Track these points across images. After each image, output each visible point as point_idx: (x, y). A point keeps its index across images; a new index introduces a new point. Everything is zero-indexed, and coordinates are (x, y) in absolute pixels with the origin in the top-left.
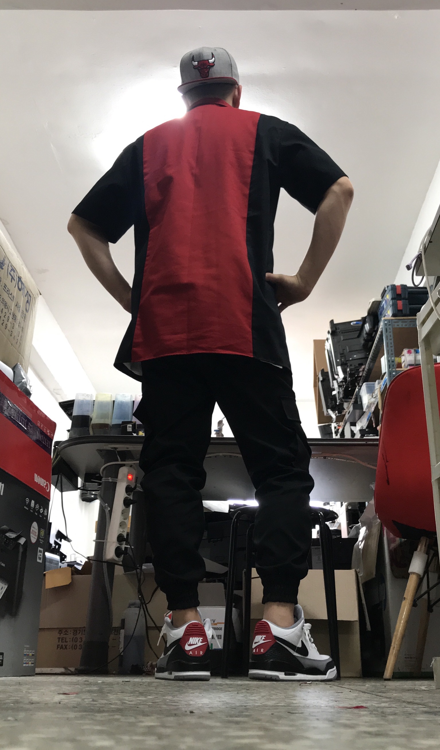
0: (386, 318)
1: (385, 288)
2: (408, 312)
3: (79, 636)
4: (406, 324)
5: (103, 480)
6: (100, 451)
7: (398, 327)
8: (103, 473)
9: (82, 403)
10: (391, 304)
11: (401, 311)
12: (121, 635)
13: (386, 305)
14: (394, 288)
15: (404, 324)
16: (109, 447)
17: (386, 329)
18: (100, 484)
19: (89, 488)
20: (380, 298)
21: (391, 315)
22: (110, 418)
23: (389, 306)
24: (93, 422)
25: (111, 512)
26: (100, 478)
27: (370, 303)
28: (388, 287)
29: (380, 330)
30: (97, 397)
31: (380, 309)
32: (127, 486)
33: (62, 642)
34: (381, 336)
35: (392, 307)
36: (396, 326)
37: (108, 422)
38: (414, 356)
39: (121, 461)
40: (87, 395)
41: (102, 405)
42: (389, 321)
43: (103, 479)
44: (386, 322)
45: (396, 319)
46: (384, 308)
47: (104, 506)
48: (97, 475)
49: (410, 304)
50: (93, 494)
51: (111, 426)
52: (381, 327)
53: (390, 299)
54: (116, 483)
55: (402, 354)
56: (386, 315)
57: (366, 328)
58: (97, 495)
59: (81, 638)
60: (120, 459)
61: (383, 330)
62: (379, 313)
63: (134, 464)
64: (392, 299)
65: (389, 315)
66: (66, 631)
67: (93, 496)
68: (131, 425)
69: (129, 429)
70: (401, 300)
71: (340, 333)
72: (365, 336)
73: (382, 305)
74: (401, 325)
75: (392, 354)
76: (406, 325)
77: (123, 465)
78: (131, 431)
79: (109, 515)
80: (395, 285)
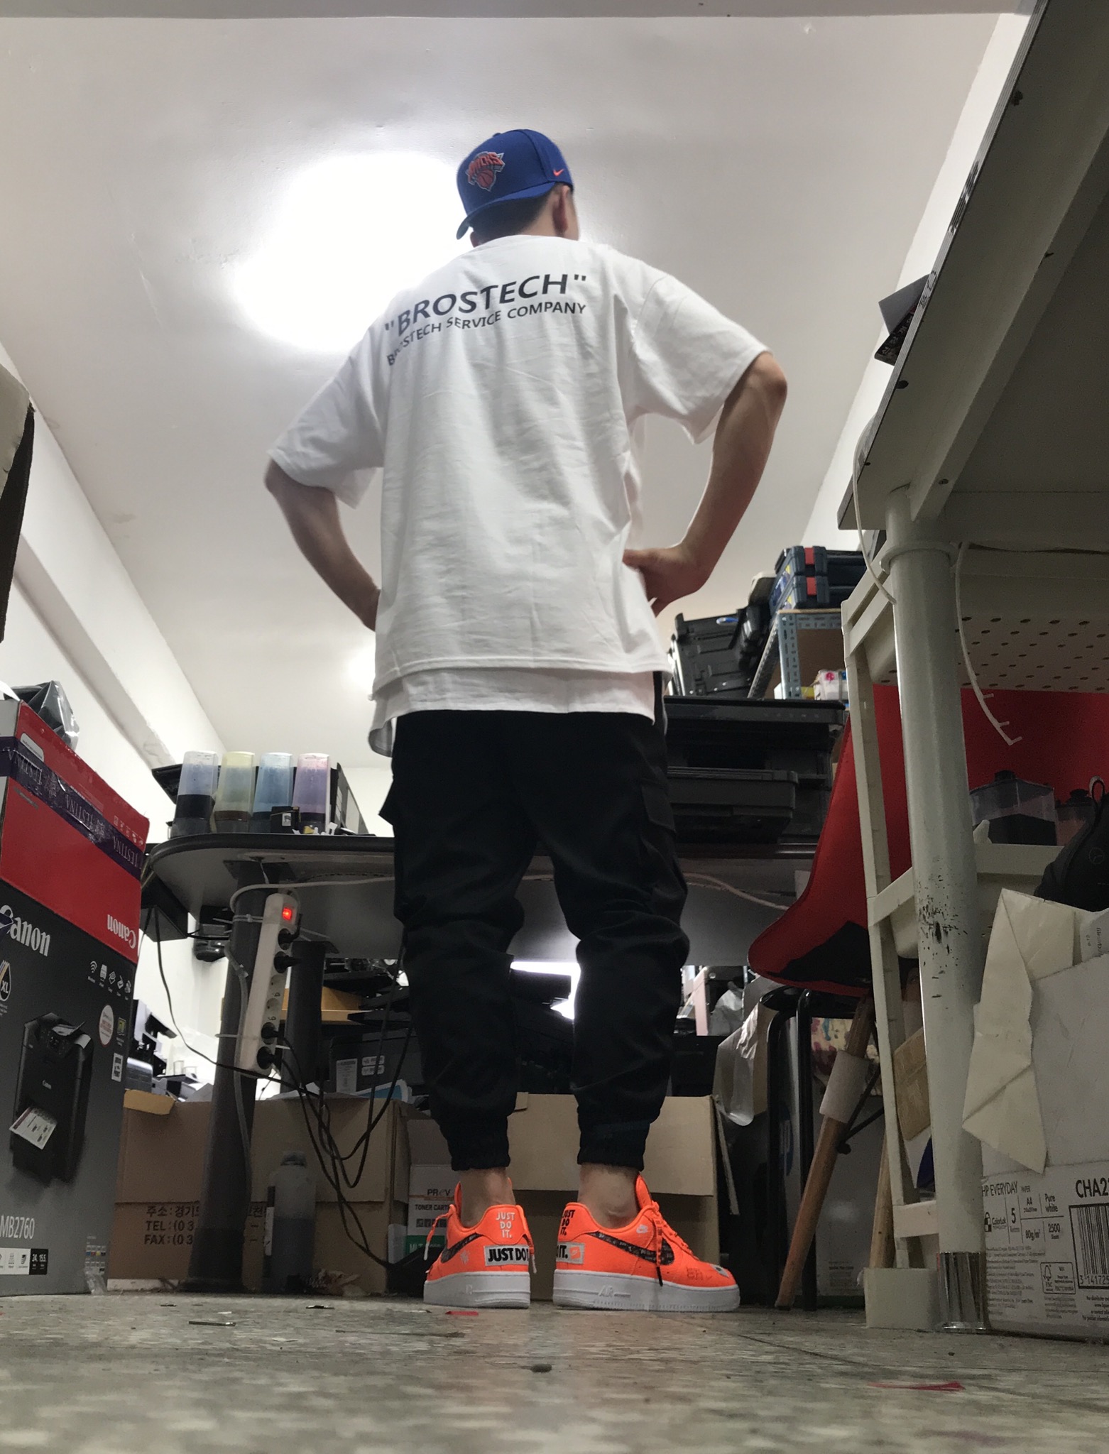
0: (784, 610)
1: (783, 553)
2: (828, 601)
3: (187, 1219)
4: (823, 622)
5: (236, 920)
6: (230, 864)
7: (808, 628)
8: (234, 905)
9: (197, 772)
10: (794, 583)
11: (814, 597)
12: (267, 1218)
13: (785, 587)
14: (800, 552)
15: (819, 623)
16: (248, 855)
17: (785, 632)
18: (229, 927)
19: (208, 935)
20: (774, 572)
21: (794, 604)
22: (249, 801)
23: (791, 589)
24: (217, 807)
25: (249, 980)
26: (230, 915)
27: (753, 581)
28: (788, 550)
29: (772, 634)
30: (225, 760)
31: (773, 594)
32: (280, 932)
33: (155, 1229)
34: (775, 644)
35: (796, 589)
36: (804, 627)
37: (245, 807)
38: (838, 685)
39: (270, 883)
40: (206, 756)
41: (235, 774)
42: (790, 616)
43: (235, 916)
44: (784, 619)
45: (803, 614)
46: (780, 592)
47: (236, 969)
48: (224, 910)
49: (831, 584)
50: (218, 947)
51: (252, 815)
52: (774, 628)
53: (793, 574)
54: (261, 924)
55: (816, 681)
56: (784, 606)
57: (746, 630)
58: (223, 947)
59: (191, 1223)
60: (269, 878)
61: (779, 634)
62: (771, 601)
63: (295, 888)
64: (797, 574)
65: (790, 605)
66: (163, 1208)
67: (217, 950)
68: (289, 815)
69: (286, 822)
70: (813, 576)
71: (695, 639)
72: (744, 645)
73: (777, 587)
74: (812, 624)
75: (796, 681)
76: (823, 625)
77: (275, 891)
78: (290, 825)
79: (246, 987)
80: (802, 547)
